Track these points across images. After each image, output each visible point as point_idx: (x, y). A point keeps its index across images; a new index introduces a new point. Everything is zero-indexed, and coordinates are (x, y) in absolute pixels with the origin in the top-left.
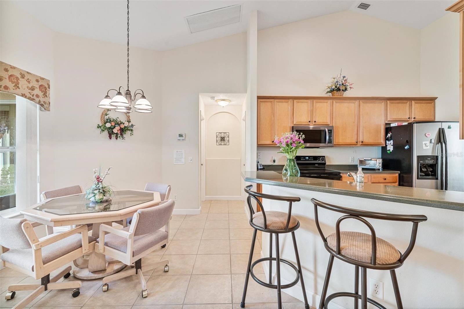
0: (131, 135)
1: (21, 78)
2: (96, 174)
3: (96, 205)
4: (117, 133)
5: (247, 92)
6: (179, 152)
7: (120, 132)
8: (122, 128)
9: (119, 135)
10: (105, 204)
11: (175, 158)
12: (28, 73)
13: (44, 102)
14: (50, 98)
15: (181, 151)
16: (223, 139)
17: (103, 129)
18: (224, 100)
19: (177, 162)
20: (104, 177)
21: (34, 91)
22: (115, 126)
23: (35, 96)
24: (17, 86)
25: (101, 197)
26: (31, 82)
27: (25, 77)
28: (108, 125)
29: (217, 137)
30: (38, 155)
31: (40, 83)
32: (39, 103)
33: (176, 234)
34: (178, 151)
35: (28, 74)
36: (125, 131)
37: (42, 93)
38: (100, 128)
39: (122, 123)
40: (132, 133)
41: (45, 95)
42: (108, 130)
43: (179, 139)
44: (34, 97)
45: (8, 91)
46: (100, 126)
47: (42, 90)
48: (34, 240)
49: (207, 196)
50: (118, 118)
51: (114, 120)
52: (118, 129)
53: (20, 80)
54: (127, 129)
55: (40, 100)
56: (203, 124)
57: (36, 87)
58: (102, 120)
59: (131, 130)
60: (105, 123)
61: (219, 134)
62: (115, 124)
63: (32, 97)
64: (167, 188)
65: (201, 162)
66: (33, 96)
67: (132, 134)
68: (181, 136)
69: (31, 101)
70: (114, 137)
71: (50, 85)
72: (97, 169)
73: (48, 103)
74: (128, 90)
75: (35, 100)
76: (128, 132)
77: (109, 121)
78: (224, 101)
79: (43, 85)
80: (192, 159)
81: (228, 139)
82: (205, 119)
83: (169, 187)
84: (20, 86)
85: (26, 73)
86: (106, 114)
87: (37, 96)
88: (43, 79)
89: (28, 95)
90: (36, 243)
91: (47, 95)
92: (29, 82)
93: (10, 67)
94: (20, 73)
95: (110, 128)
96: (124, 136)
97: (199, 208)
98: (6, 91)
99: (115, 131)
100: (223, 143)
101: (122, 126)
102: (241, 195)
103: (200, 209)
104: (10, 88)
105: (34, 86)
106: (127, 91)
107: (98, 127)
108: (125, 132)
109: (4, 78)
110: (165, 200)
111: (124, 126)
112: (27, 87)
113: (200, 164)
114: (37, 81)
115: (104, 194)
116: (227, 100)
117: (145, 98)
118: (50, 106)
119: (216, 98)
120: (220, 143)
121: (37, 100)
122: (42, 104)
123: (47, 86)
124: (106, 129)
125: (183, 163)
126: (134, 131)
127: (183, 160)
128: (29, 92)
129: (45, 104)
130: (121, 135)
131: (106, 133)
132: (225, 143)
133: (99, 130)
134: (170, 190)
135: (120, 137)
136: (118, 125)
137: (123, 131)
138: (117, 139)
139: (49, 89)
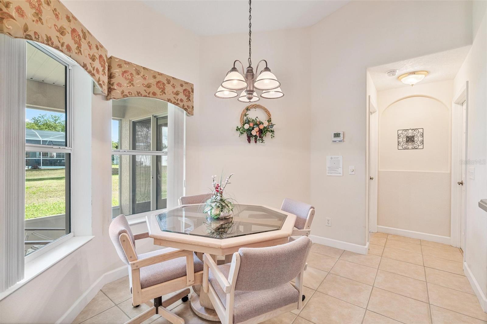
0: (272, 137)
1: (167, 83)
2: (215, 182)
3: (212, 222)
4: (256, 135)
5: (474, 43)
6: (334, 159)
7: (259, 134)
8: (261, 130)
9: (258, 138)
10: (222, 223)
11: (328, 167)
12: (173, 78)
13: (188, 106)
14: (193, 102)
15: (337, 158)
16: (410, 139)
17: (242, 132)
18: (414, 73)
19: (331, 173)
20: (224, 186)
21: (179, 95)
22: (254, 128)
23: (179, 100)
24: (163, 92)
25: (218, 212)
26: (176, 86)
27: (170, 82)
28: (247, 126)
29: (399, 137)
30: (184, 160)
31: (184, 88)
32: (183, 107)
33: (325, 280)
34: (333, 157)
35: (173, 80)
36: (264, 132)
37: (186, 97)
38: (238, 131)
39: (261, 123)
40: (273, 135)
41: (189, 99)
42: (247, 133)
43: (334, 140)
44: (179, 102)
45: (156, 97)
46: (239, 129)
47: (186, 94)
48: (131, 257)
49: (379, 225)
50: (257, 117)
51: (253, 120)
52: (257, 131)
53: (166, 85)
54: (267, 130)
55: (184, 104)
56: (374, 121)
57: (180, 91)
58: (242, 122)
59: (272, 131)
60: (244, 125)
61: (403, 132)
62: (254, 125)
63: (177, 102)
64: (309, 210)
65: (369, 175)
66: (177, 100)
67: (274, 137)
68: (337, 135)
69: (176, 106)
70: (253, 139)
71: (193, 89)
72: (215, 176)
73: (192, 107)
74: (250, 67)
75: (179, 104)
76: (269, 134)
77: (248, 122)
78: (414, 76)
79: (187, 89)
80: (354, 169)
81: (420, 139)
82: (377, 112)
83: (312, 209)
84: (166, 92)
85: (172, 79)
86: (245, 114)
87: (182, 100)
88: (187, 83)
89: (173, 100)
90: (134, 260)
91: (191, 99)
92: (174, 87)
93: (158, 73)
94: (166, 79)
95: (248, 130)
96: (264, 138)
97: (365, 245)
98: (154, 97)
99: (254, 133)
100: (410, 147)
101: (261, 127)
102: (450, 236)
103: (366, 247)
104: (157, 94)
105: (179, 90)
106: (248, 68)
107: (237, 130)
108: (264, 134)
109: (152, 85)
110: (305, 228)
111: (263, 127)
112: (173, 92)
113: (368, 178)
114: (182, 86)
115: (222, 209)
116: (419, 73)
117: (270, 70)
118: (193, 110)
119: (398, 73)
120: (406, 146)
121: (181, 104)
122: (186, 108)
123: (190, 90)
124: (244, 132)
125: (339, 175)
126: (275, 133)
127: (340, 170)
128: (174, 97)
129: (188, 108)
130: (260, 137)
131: (245, 135)
132: (415, 145)
133: (239, 132)
134: (313, 214)
135: (259, 140)
136: (256, 126)
137: (262, 132)
138: (256, 142)
139: (192, 93)
